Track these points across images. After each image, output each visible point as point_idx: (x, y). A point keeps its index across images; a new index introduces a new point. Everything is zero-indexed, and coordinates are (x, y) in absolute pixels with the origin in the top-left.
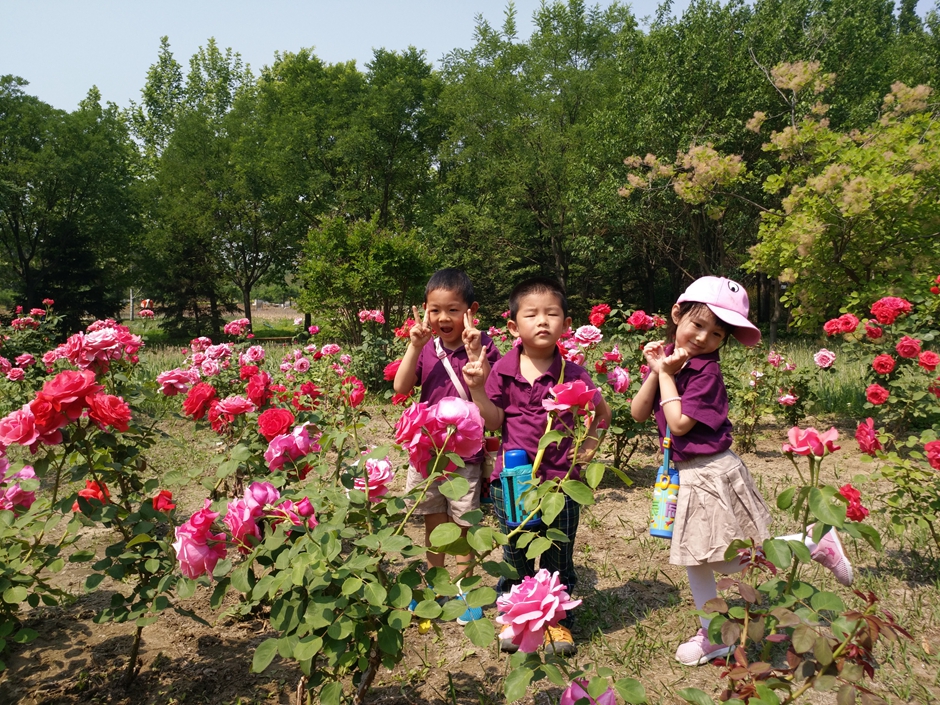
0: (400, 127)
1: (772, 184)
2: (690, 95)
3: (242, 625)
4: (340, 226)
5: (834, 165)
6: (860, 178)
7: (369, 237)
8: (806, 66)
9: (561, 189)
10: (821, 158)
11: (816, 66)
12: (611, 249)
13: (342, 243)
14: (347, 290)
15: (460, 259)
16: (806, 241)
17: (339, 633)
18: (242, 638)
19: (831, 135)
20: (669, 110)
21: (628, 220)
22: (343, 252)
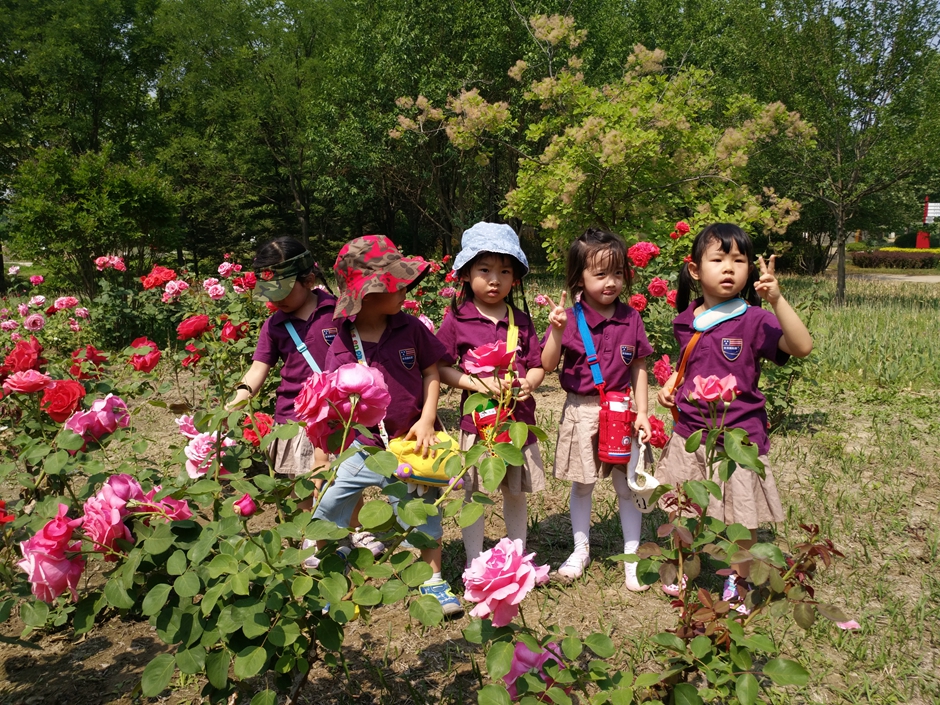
0: (107, 44)
1: (534, 132)
2: (427, 37)
3: (55, 637)
4: (62, 159)
5: (591, 117)
6: (614, 132)
7: (101, 172)
8: (561, 20)
9: (299, 125)
10: (579, 110)
11: (570, 21)
12: (354, 190)
13: (66, 178)
14: (76, 233)
15: (189, 198)
16: (570, 189)
17: (283, 638)
18: (60, 652)
19: (587, 89)
20: (408, 51)
21: (371, 161)
22: (67, 188)
